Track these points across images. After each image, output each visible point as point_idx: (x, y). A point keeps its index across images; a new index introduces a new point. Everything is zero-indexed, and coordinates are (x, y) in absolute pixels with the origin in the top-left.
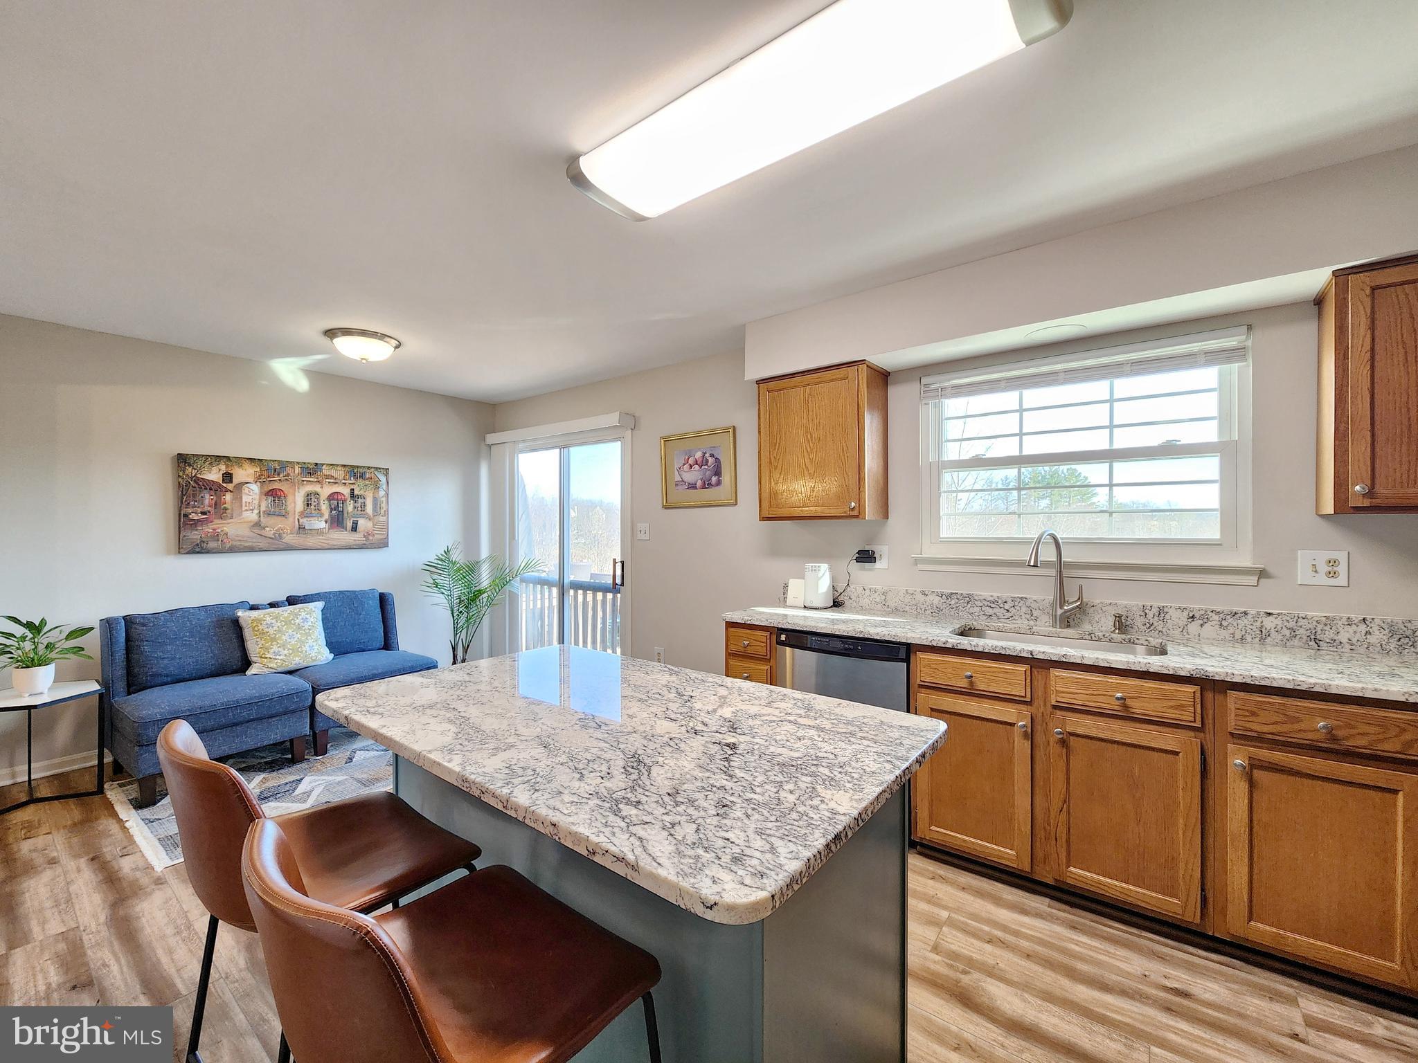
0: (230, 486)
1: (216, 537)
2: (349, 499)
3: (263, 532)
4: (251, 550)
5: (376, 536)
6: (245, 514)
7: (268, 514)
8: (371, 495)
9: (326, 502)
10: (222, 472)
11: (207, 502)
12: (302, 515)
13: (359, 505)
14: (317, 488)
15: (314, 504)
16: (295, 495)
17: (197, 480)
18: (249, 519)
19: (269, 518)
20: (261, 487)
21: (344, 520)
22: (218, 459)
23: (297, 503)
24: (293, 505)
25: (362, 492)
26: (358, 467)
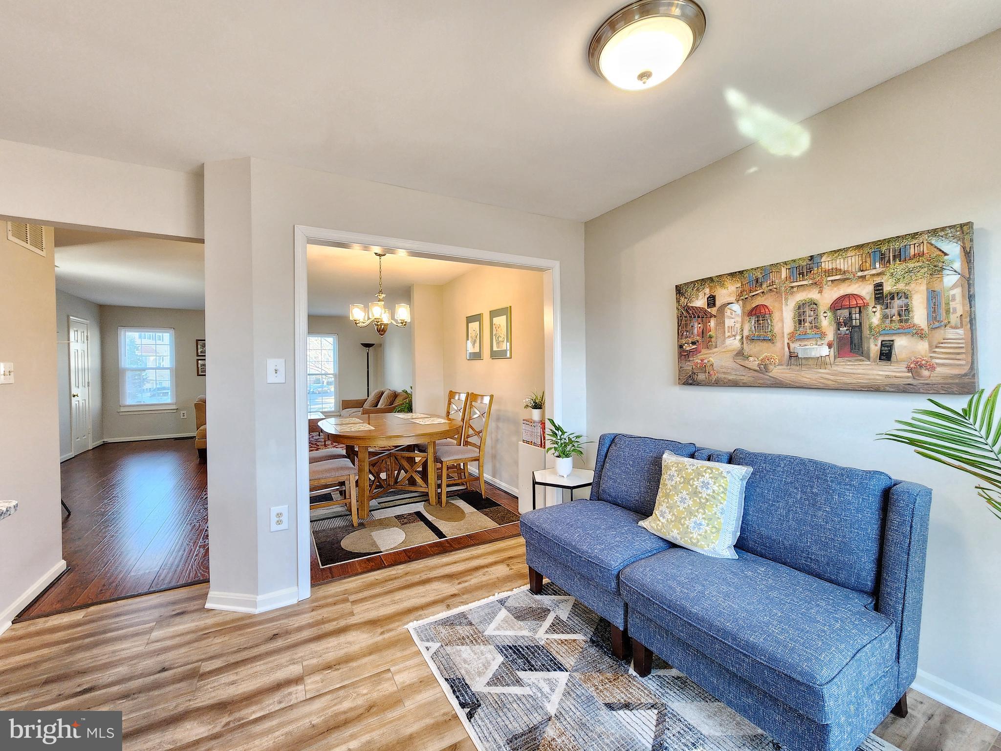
0: (713, 311)
1: (703, 368)
2: (872, 304)
3: (746, 363)
4: (735, 384)
5: (938, 369)
6: (729, 342)
7: (752, 339)
8: (923, 288)
9: (829, 314)
10: (707, 296)
11: (695, 331)
12: (793, 337)
13: (895, 311)
14: (813, 294)
15: (808, 319)
16: (782, 311)
17: (687, 309)
18: (733, 347)
19: (752, 346)
20: (744, 307)
21: (864, 340)
22: (703, 281)
23: (785, 321)
24: (780, 325)
25: (901, 286)
26: (889, 241)
